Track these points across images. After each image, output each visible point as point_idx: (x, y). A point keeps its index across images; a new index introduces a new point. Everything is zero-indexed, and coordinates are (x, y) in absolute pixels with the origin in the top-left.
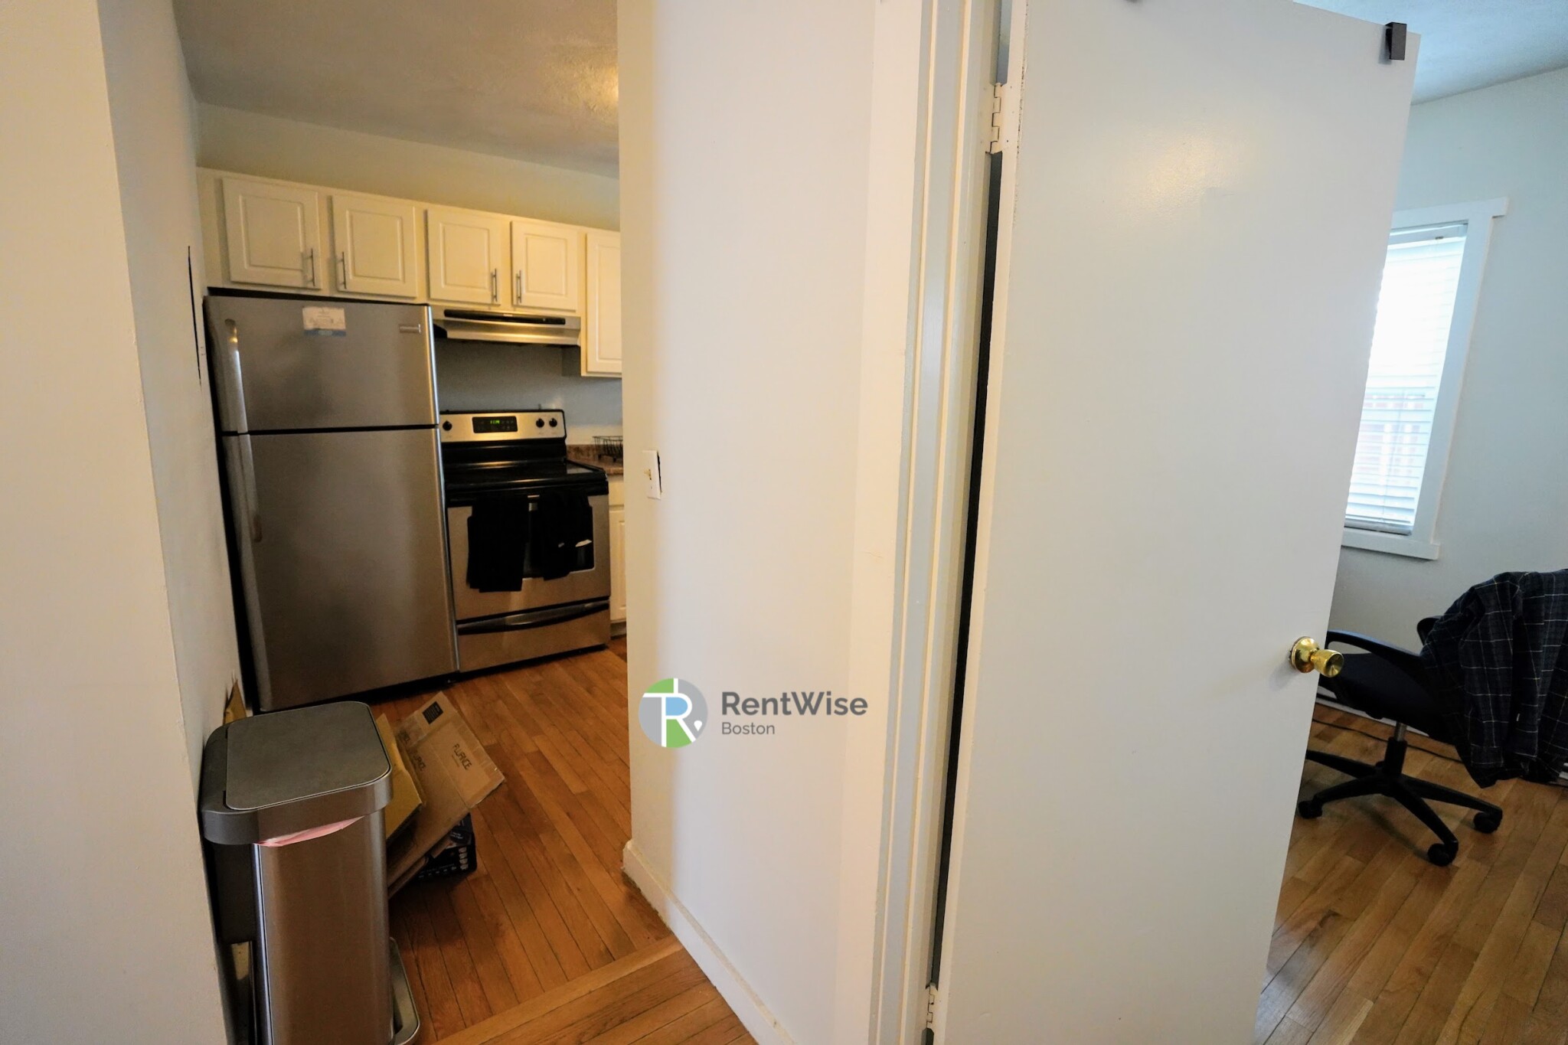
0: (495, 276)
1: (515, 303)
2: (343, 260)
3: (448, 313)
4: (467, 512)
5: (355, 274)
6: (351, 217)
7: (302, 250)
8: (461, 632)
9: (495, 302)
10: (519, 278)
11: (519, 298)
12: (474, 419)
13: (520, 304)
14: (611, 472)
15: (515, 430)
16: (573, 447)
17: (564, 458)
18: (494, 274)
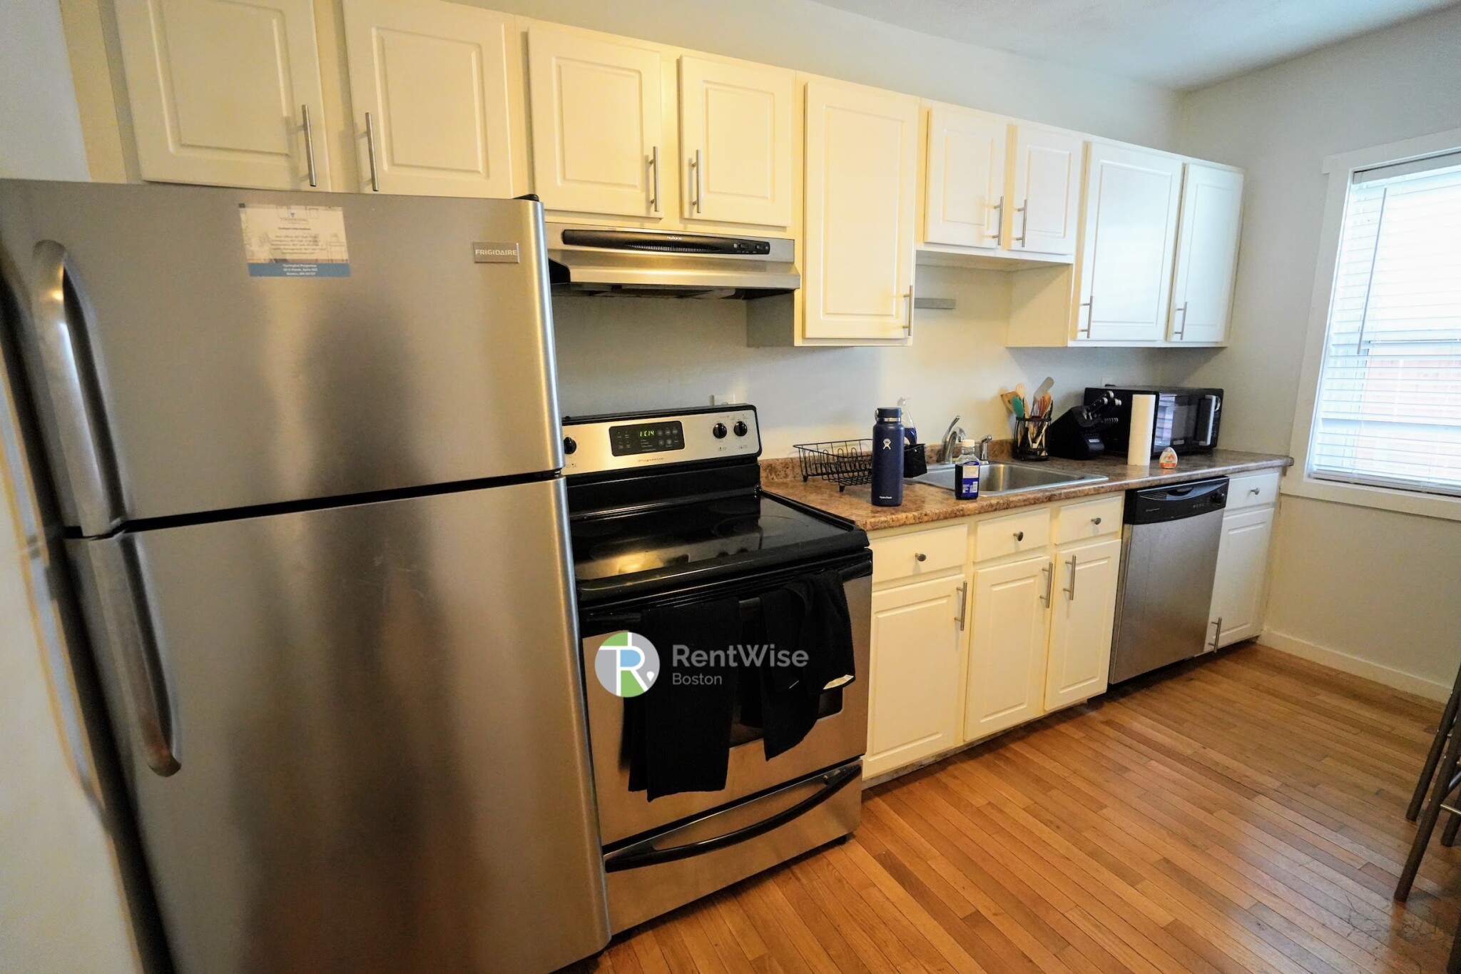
0: (653, 162)
1: (686, 215)
2: (368, 133)
3: (569, 237)
5: (393, 163)
6: (382, 41)
7: (285, 114)
8: (611, 866)
9: (653, 214)
10: (694, 165)
11: (696, 203)
12: (612, 430)
13: (696, 216)
14: (869, 527)
15: (680, 445)
16: (768, 467)
17: (758, 489)
18: (651, 158)
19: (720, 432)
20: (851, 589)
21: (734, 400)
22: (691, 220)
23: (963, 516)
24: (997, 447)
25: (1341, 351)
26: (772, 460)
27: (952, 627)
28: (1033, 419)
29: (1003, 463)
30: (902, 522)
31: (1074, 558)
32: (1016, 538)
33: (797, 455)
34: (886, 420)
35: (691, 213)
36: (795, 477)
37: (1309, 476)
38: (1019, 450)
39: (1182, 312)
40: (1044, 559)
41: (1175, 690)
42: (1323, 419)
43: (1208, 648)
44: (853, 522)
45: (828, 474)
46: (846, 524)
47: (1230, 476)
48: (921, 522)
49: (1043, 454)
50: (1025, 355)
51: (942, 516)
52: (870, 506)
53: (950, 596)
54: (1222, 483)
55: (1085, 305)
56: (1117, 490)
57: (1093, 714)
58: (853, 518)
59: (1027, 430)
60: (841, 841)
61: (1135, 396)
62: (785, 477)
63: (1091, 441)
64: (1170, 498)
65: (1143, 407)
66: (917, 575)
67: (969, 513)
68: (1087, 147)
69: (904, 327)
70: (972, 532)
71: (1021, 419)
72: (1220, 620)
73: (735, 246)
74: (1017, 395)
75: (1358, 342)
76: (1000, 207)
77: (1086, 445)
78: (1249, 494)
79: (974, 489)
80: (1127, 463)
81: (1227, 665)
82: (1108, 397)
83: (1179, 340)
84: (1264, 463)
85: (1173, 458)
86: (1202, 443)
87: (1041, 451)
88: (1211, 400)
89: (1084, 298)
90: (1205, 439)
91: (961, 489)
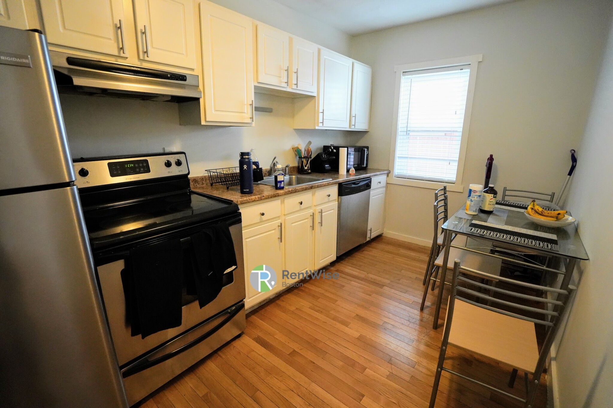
0: (120, 28)
1: (141, 58)
3: (71, 61)
4: (119, 265)
8: (125, 375)
9: (122, 55)
10: (144, 33)
11: (146, 52)
12: (109, 164)
13: (146, 58)
14: (239, 202)
15: (148, 171)
16: (194, 180)
17: (189, 190)
18: (119, 25)
19: (168, 164)
20: (232, 229)
21: (175, 150)
22: (144, 60)
23: (279, 196)
24: (292, 169)
25: (402, 133)
26: (196, 177)
27: (277, 241)
28: (304, 157)
29: (294, 175)
30: (253, 200)
31: (322, 210)
32: (300, 204)
33: (207, 175)
34: (244, 157)
35: (144, 57)
36: (207, 184)
37: (395, 177)
38: (300, 170)
39: (354, 117)
40: (311, 211)
41: (359, 255)
42: (398, 157)
43: (368, 239)
44: (232, 201)
45: (221, 182)
46: (229, 202)
47: (372, 177)
48: (261, 200)
49: (309, 171)
50: (301, 132)
51: (270, 197)
52: (240, 194)
53: (275, 229)
54: (369, 179)
55: (321, 113)
56: (335, 183)
57: (332, 268)
58: (232, 199)
59: (302, 162)
60: (239, 336)
61: (340, 148)
62: (202, 185)
63: (326, 166)
64: (353, 186)
65: (343, 152)
66: (261, 222)
67: (281, 195)
68: (319, 50)
69: (250, 118)
70: (283, 202)
71: (300, 158)
72: (371, 229)
73: (169, 76)
74: (298, 148)
75: (406, 131)
76: (287, 70)
77: (324, 167)
78: (378, 184)
79: (282, 185)
80: (338, 174)
81: (374, 244)
82: (331, 149)
83: (354, 128)
84: (382, 172)
85: (354, 171)
86: (363, 166)
87: (309, 170)
88: (365, 150)
89: (321, 110)
90: (364, 165)
91: (277, 185)
